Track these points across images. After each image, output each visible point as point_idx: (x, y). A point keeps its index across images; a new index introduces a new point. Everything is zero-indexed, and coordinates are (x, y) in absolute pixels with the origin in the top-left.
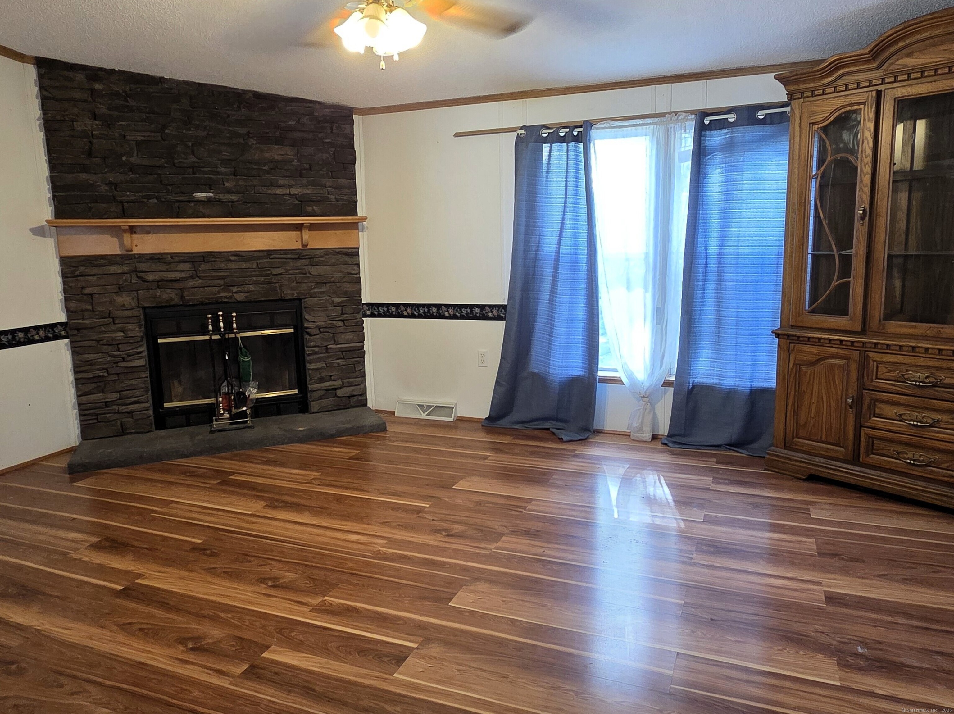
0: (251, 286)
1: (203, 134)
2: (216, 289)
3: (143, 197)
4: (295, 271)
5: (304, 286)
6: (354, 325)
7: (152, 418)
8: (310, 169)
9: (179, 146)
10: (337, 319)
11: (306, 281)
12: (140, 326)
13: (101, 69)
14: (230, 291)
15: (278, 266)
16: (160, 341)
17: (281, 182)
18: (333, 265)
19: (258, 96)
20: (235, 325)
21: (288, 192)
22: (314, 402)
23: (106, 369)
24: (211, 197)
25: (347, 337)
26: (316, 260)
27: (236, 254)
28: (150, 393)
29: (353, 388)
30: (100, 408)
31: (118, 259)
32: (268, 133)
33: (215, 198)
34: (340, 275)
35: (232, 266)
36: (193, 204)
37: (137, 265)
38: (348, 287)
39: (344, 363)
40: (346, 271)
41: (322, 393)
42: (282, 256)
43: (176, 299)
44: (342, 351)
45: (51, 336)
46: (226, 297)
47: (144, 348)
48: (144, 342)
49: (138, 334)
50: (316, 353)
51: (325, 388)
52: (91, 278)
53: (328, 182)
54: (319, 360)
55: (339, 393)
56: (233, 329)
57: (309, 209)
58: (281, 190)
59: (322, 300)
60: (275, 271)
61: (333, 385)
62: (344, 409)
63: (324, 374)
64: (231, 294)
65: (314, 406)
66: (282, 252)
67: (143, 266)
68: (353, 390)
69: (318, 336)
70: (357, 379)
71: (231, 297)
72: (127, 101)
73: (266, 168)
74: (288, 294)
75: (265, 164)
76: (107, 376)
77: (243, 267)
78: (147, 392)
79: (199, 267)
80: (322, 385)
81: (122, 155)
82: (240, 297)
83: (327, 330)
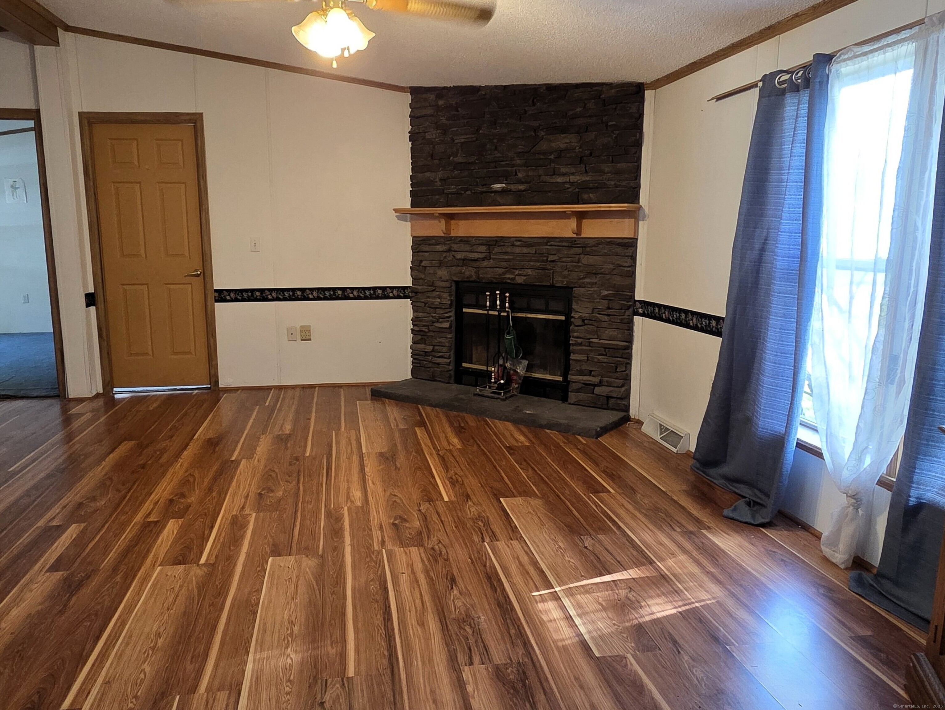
0: (529, 270)
1: (505, 131)
2: (501, 271)
3: (461, 189)
4: (568, 259)
5: (574, 275)
6: (619, 321)
7: (452, 373)
8: (591, 154)
9: (488, 145)
10: (602, 313)
11: (576, 270)
12: (450, 296)
13: (445, 88)
14: (513, 273)
15: (553, 253)
16: (465, 310)
17: (563, 170)
18: (605, 255)
19: (550, 88)
20: (507, 305)
21: (568, 180)
22: (572, 393)
23: (428, 326)
24: (504, 187)
25: (611, 333)
26: (588, 249)
27: (519, 239)
28: (453, 351)
29: (612, 388)
30: (422, 355)
31: (442, 240)
32: (555, 123)
33: (507, 188)
34: (612, 266)
35: (517, 250)
36: (493, 194)
37: (453, 245)
38: (618, 280)
39: (605, 360)
40: (618, 262)
41: (580, 385)
42: (558, 244)
43: (474, 277)
44: (606, 347)
45: (402, 295)
46: (509, 279)
47: (452, 314)
48: (453, 309)
49: (448, 302)
50: (581, 344)
51: (582, 382)
52: (426, 254)
53: (607, 167)
54: (581, 352)
55: (597, 390)
56: (505, 308)
57: (585, 196)
58: (562, 178)
59: (589, 291)
60: (551, 258)
61: (590, 381)
62: (600, 408)
63: (583, 368)
64: (513, 276)
65: (572, 396)
66: (558, 240)
67: (455, 247)
68: (611, 391)
69: (582, 328)
70: (617, 381)
71: (513, 279)
72: (458, 111)
73: (552, 157)
74: (559, 281)
75: (551, 153)
76: (427, 332)
77: (524, 252)
78: (450, 350)
79: (493, 250)
80: (581, 378)
81: (450, 156)
82: (520, 280)
83: (591, 322)
